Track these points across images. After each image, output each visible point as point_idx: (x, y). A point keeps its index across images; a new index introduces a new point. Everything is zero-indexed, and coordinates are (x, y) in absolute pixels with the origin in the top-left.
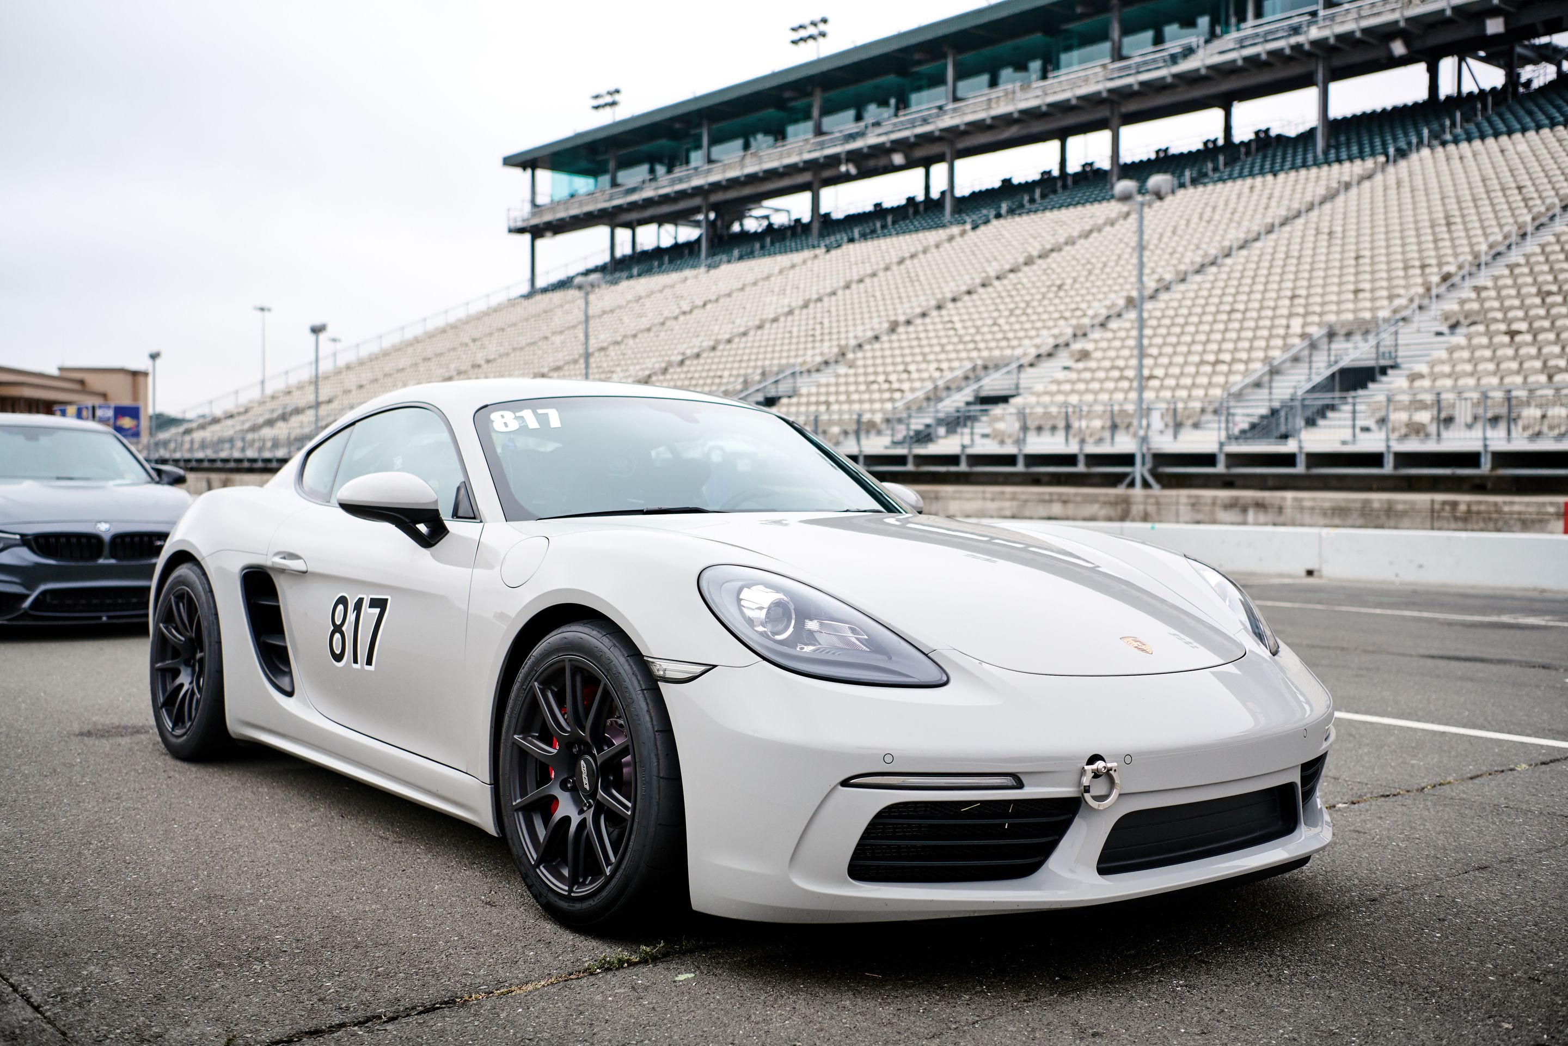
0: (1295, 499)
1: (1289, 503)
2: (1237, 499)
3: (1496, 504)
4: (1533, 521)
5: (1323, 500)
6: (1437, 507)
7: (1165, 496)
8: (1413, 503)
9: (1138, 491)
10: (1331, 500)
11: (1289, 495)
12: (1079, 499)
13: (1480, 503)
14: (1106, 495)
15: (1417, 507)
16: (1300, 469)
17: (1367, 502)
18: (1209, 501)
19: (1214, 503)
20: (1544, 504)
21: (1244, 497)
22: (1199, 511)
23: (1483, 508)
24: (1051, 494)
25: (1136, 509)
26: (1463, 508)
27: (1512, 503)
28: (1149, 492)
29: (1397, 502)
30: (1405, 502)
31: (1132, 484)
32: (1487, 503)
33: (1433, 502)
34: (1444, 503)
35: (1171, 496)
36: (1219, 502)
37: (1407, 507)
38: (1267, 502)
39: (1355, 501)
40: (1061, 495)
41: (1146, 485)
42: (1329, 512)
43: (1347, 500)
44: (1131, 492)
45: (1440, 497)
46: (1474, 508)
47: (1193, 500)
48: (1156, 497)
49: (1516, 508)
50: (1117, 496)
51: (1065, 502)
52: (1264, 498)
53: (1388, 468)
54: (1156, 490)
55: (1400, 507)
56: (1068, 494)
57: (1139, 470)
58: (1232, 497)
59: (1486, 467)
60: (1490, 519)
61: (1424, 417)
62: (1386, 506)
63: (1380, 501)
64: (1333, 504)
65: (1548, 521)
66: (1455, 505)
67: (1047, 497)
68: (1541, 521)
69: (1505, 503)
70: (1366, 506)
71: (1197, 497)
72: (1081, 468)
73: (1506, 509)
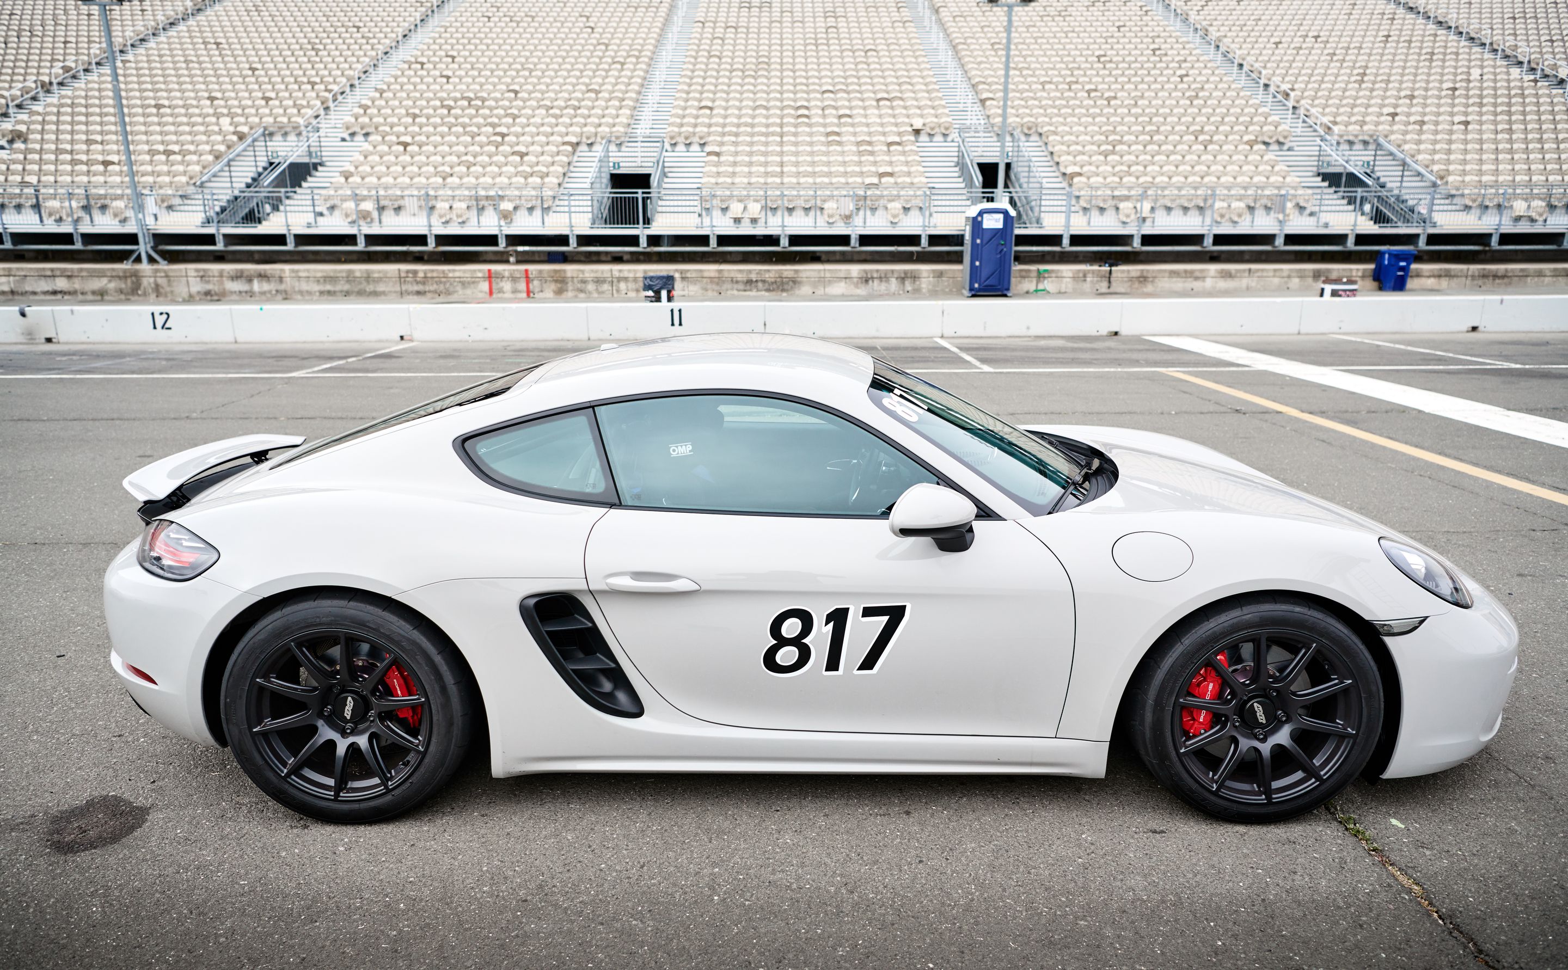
0: (293, 271)
1: (287, 274)
2: (242, 271)
3: (443, 271)
4: (469, 283)
5: (315, 271)
6: (403, 275)
7: (172, 270)
8: (386, 272)
9: (145, 266)
10: (322, 271)
11: (287, 267)
12: (84, 274)
13: (432, 271)
14: (113, 270)
15: (389, 275)
16: (290, 246)
17: (350, 271)
18: (216, 274)
19: (221, 276)
20: (475, 271)
21: (248, 270)
22: (208, 282)
23: (435, 275)
24: (52, 270)
25: (147, 282)
26: (421, 275)
27: (454, 271)
28: (155, 267)
29: (373, 272)
30: (379, 272)
31: (138, 260)
32: (437, 270)
33: (399, 270)
34: (408, 272)
35: (180, 270)
36: (225, 274)
37: (381, 275)
38: (269, 273)
39: (341, 271)
40: (65, 270)
41: (151, 260)
42: (322, 280)
43: (335, 271)
44: (137, 266)
45: (404, 267)
46: (429, 275)
47: (201, 274)
48: (165, 271)
49: (457, 274)
50: (125, 271)
51: (69, 277)
52: (265, 270)
53: (361, 246)
54: (163, 265)
55: (376, 275)
56: (72, 270)
57: (144, 247)
58: (237, 270)
59: (431, 245)
60: (441, 282)
61: (368, 206)
62: (365, 275)
63: (360, 270)
64: (325, 274)
65: (478, 282)
66: (415, 273)
67: (49, 273)
68: (474, 282)
69: (449, 271)
70: (350, 277)
71: (204, 270)
72: (78, 246)
73: (451, 275)
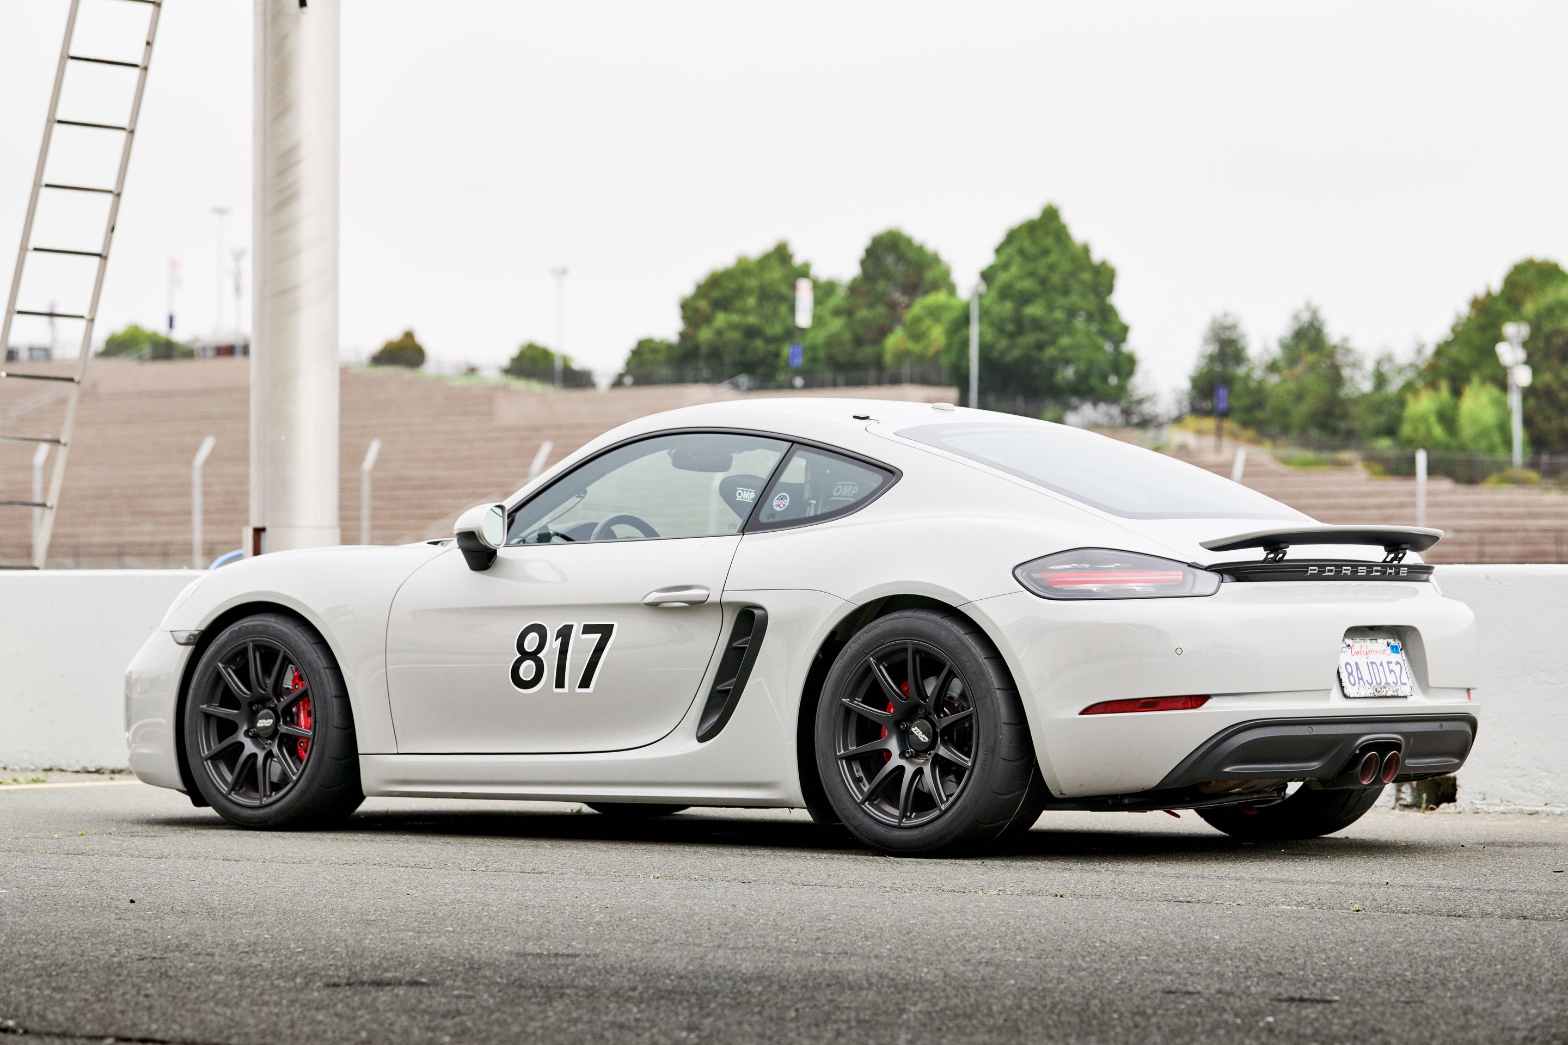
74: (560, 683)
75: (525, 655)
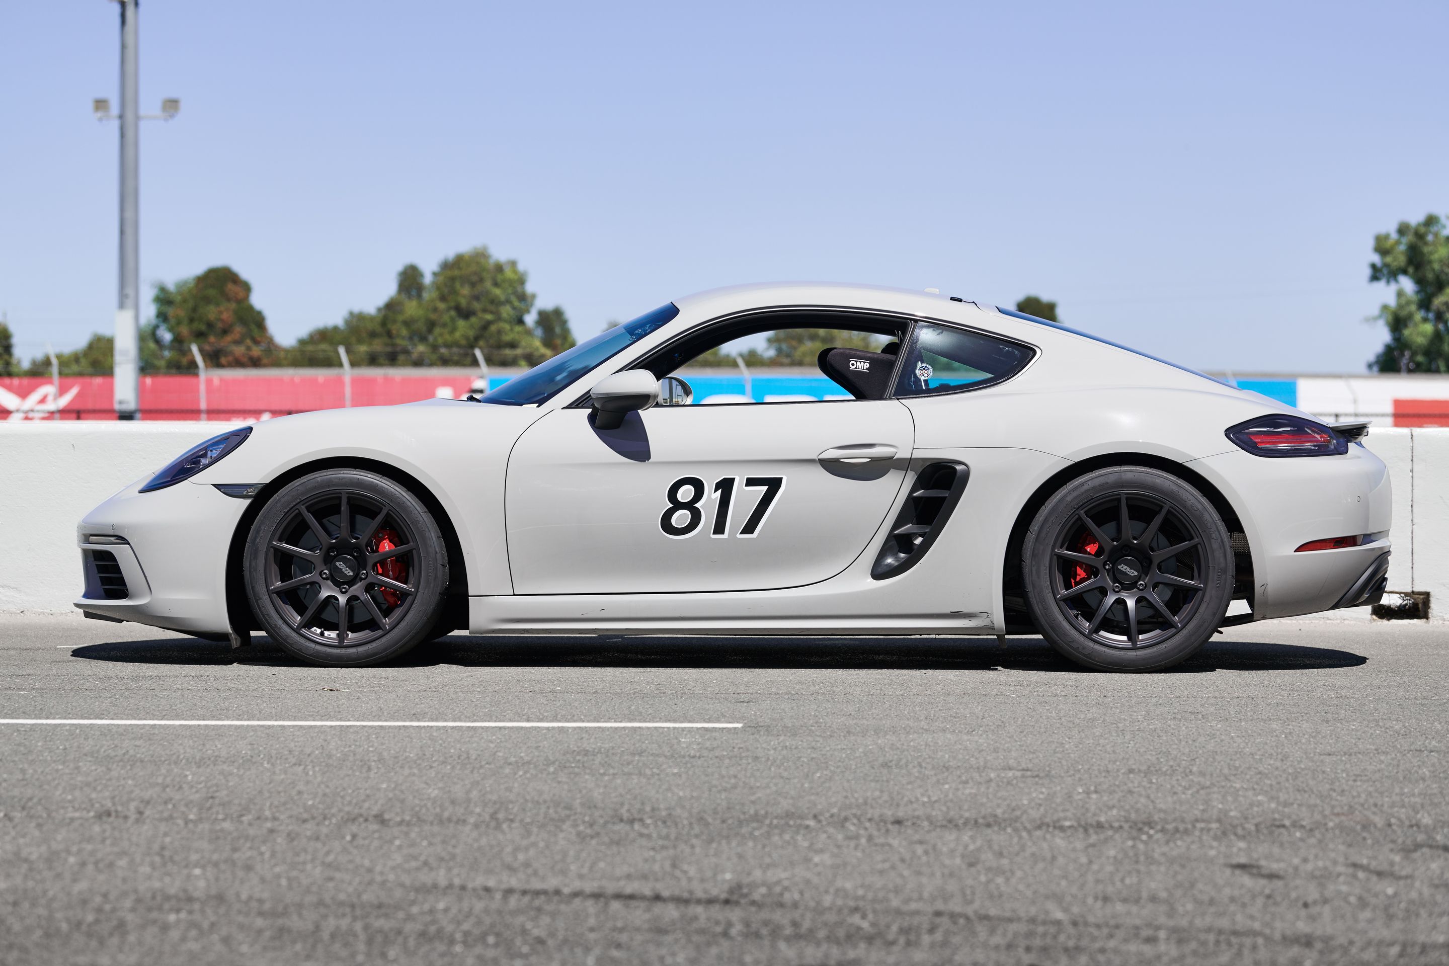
74: (719, 528)
75: (677, 505)
